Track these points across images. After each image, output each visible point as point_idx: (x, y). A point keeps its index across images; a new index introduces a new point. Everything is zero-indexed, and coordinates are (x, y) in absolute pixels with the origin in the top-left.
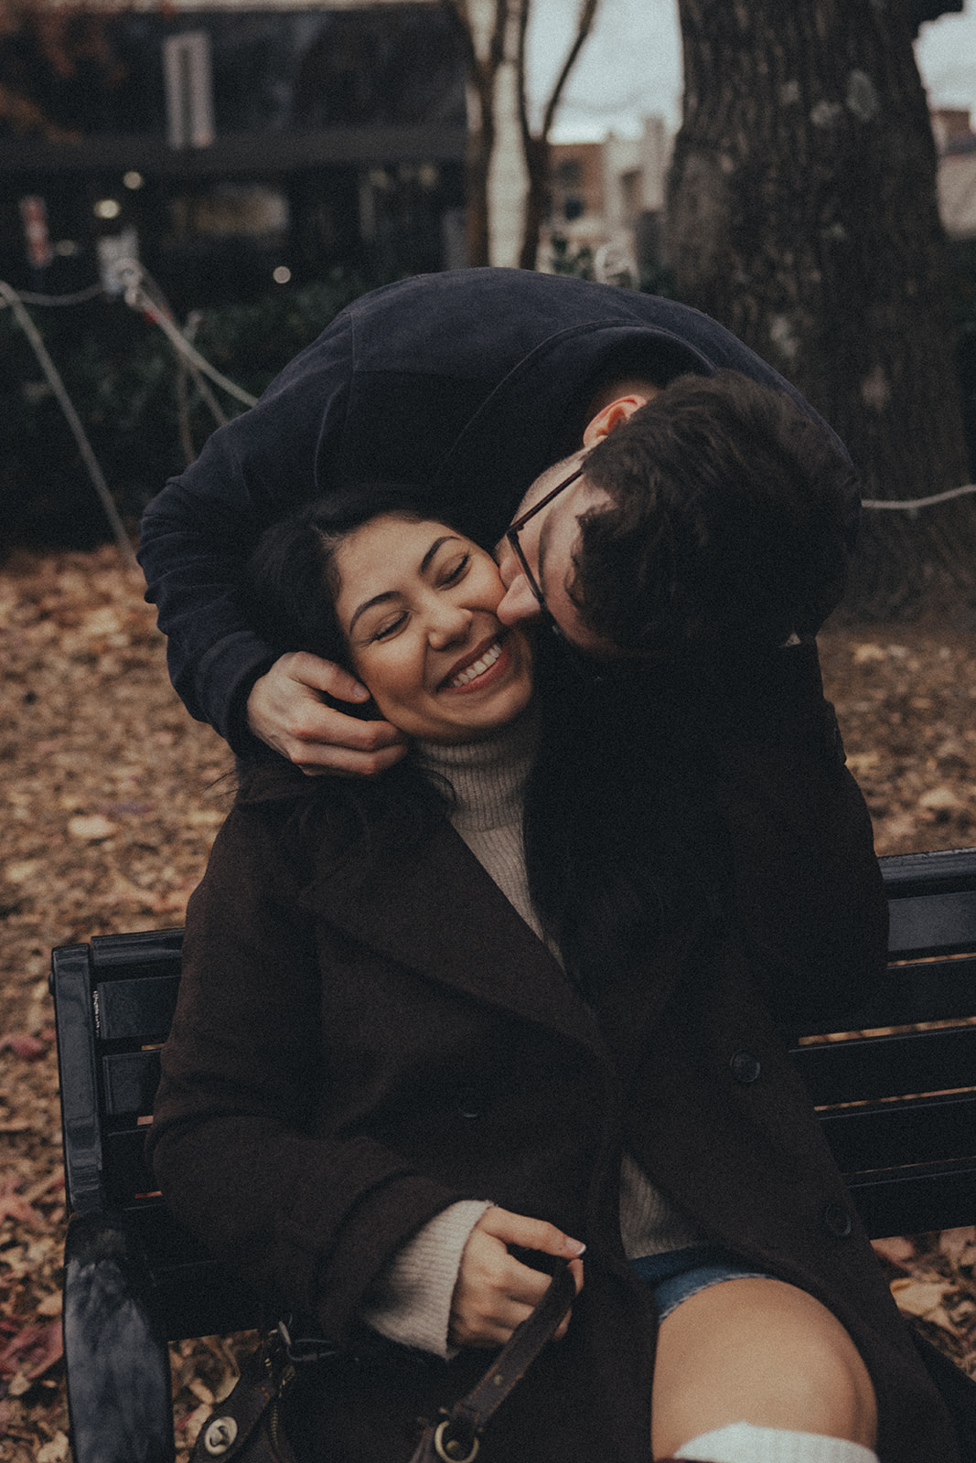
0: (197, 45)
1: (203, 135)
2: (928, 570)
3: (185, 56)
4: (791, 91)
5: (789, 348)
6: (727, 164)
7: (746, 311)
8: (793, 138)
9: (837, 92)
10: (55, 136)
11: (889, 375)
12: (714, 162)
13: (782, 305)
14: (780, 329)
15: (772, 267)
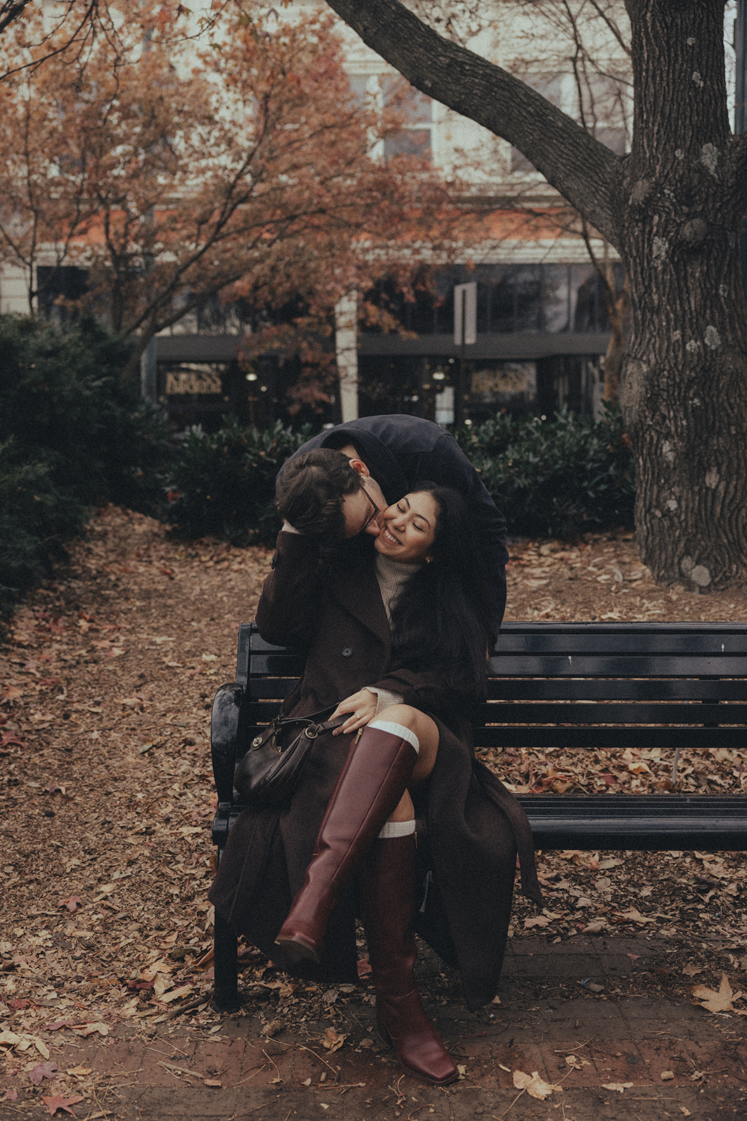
0: (471, 288)
1: (471, 339)
2: (734, 567)
3: (464, 293)
4: (677, 335)
5: (670, 457)
6: (645, 368)
7: (652, 438)
8: (676, 357)
9: (700, 335)
10: (404, 334)
11: (719, 472)
12: (640, 367)
13: (668, 436)
14: (666, 447)
15: (664, 417)
